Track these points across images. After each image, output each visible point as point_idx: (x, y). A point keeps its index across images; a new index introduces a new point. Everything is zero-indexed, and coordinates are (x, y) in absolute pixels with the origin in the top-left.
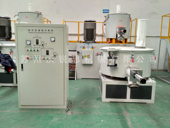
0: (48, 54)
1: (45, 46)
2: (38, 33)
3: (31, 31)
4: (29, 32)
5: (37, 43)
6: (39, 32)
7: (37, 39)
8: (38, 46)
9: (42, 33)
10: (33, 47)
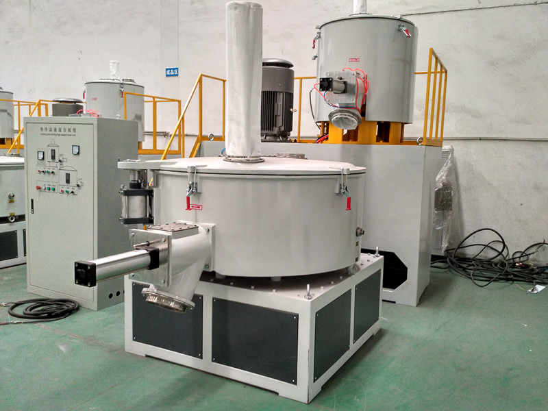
0: (68, 181)
1: (64, 164)
2: (54, 135)
3: (44, 132)
4: (42, 133)
5: (53, 157)
6: (56, 133)
7: (53, 148)
8: (54, 164)
9: (59, 135)
10: (47, 164)
